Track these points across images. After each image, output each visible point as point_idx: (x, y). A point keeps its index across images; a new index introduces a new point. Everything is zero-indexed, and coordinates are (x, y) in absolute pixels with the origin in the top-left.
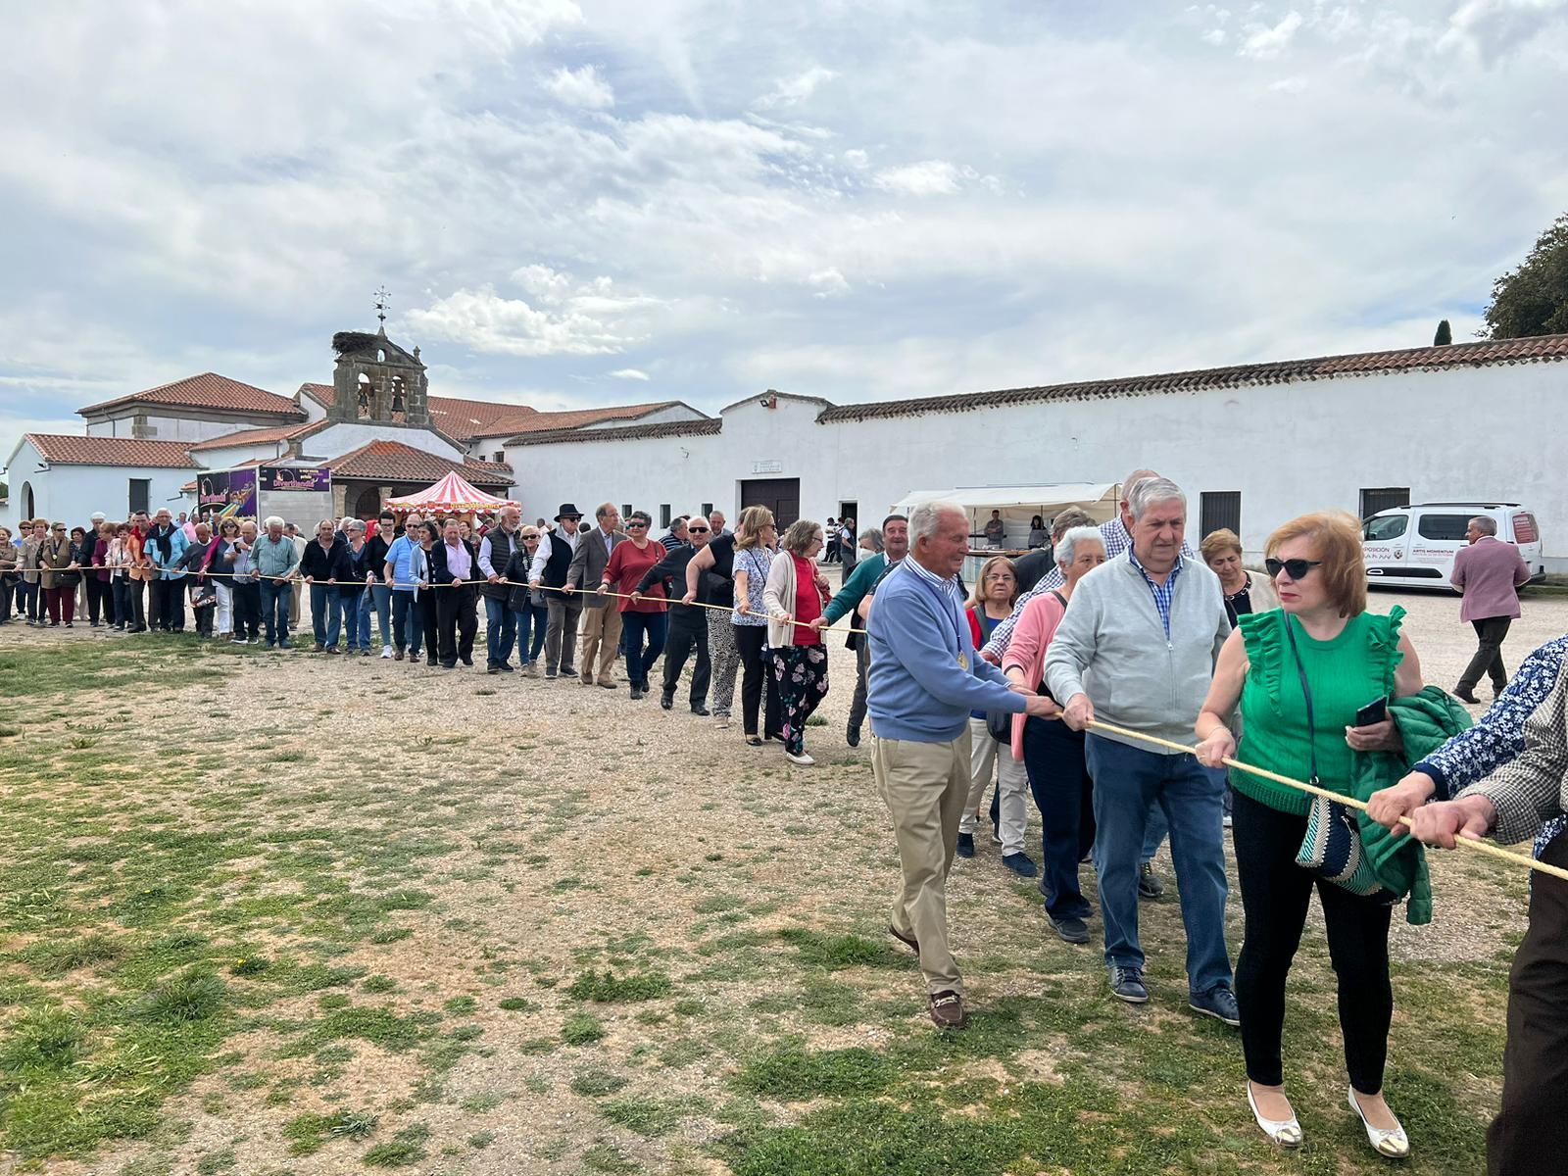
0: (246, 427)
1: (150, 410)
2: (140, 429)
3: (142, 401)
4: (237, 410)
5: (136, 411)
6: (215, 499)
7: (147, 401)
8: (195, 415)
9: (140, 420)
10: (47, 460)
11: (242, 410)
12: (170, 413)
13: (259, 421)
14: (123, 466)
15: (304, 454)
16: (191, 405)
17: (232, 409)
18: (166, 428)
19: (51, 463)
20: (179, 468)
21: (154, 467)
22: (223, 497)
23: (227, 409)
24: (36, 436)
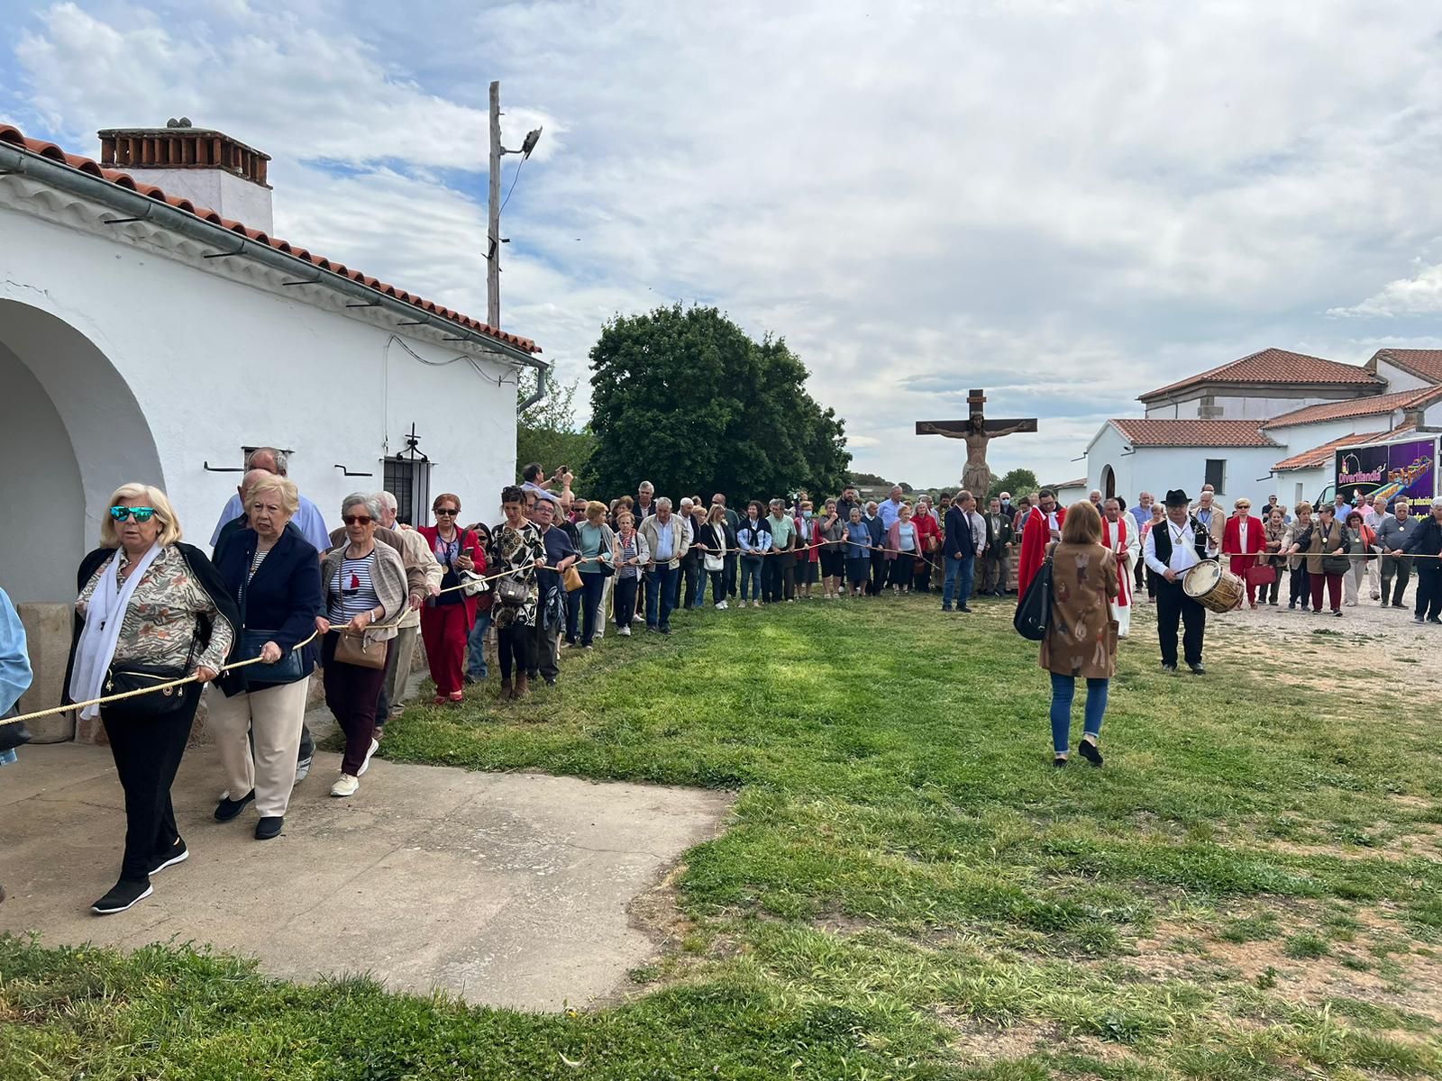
0: (1316, 401)
1: (1218, 390)
2: (1207, 410)
3: (1211, 381)
4: (1307, 383)
5: (1204, 392)
6: (1362, 478)
7: (1216, 381)
8: (1263, 393)
9: (1207, 401)
10: (1132, 443)
11: (1312, 383)
12: (1236, 392)
13: (1330, 394)
14: (1202, 446)
15: (1426, 425)
16: (1259, 382)
17: (1302, 383)
18: (1231, 407)
19: (1136, 446)
20: (1257, 447)
21: (1232, 446)
22: (1376, 475)
23: (1296, 383)
24: (1118, 421)
